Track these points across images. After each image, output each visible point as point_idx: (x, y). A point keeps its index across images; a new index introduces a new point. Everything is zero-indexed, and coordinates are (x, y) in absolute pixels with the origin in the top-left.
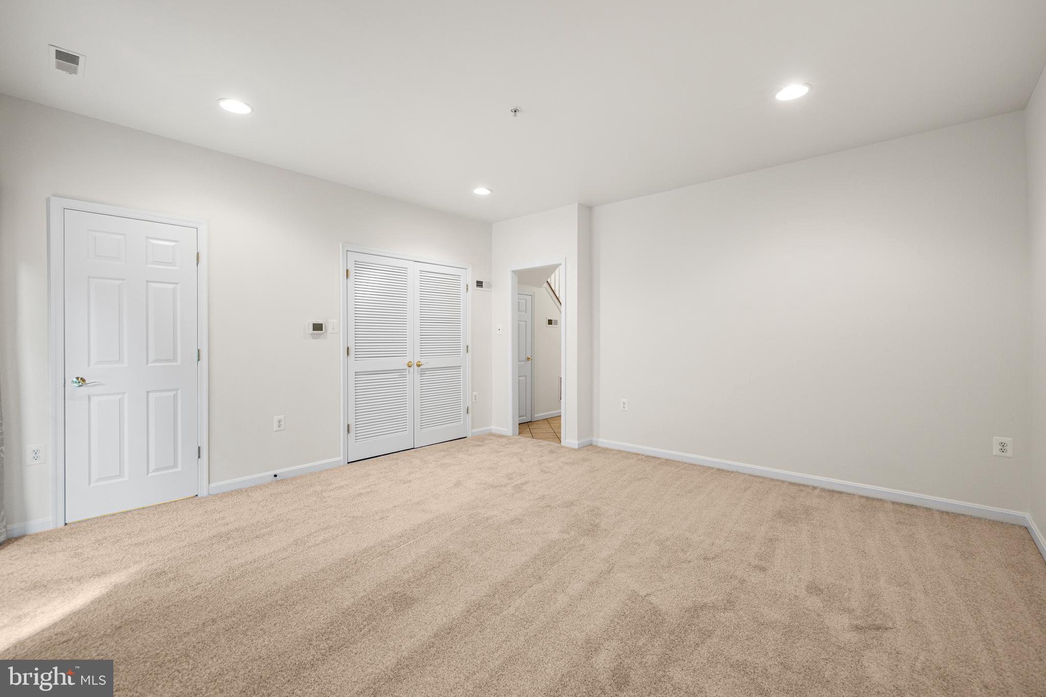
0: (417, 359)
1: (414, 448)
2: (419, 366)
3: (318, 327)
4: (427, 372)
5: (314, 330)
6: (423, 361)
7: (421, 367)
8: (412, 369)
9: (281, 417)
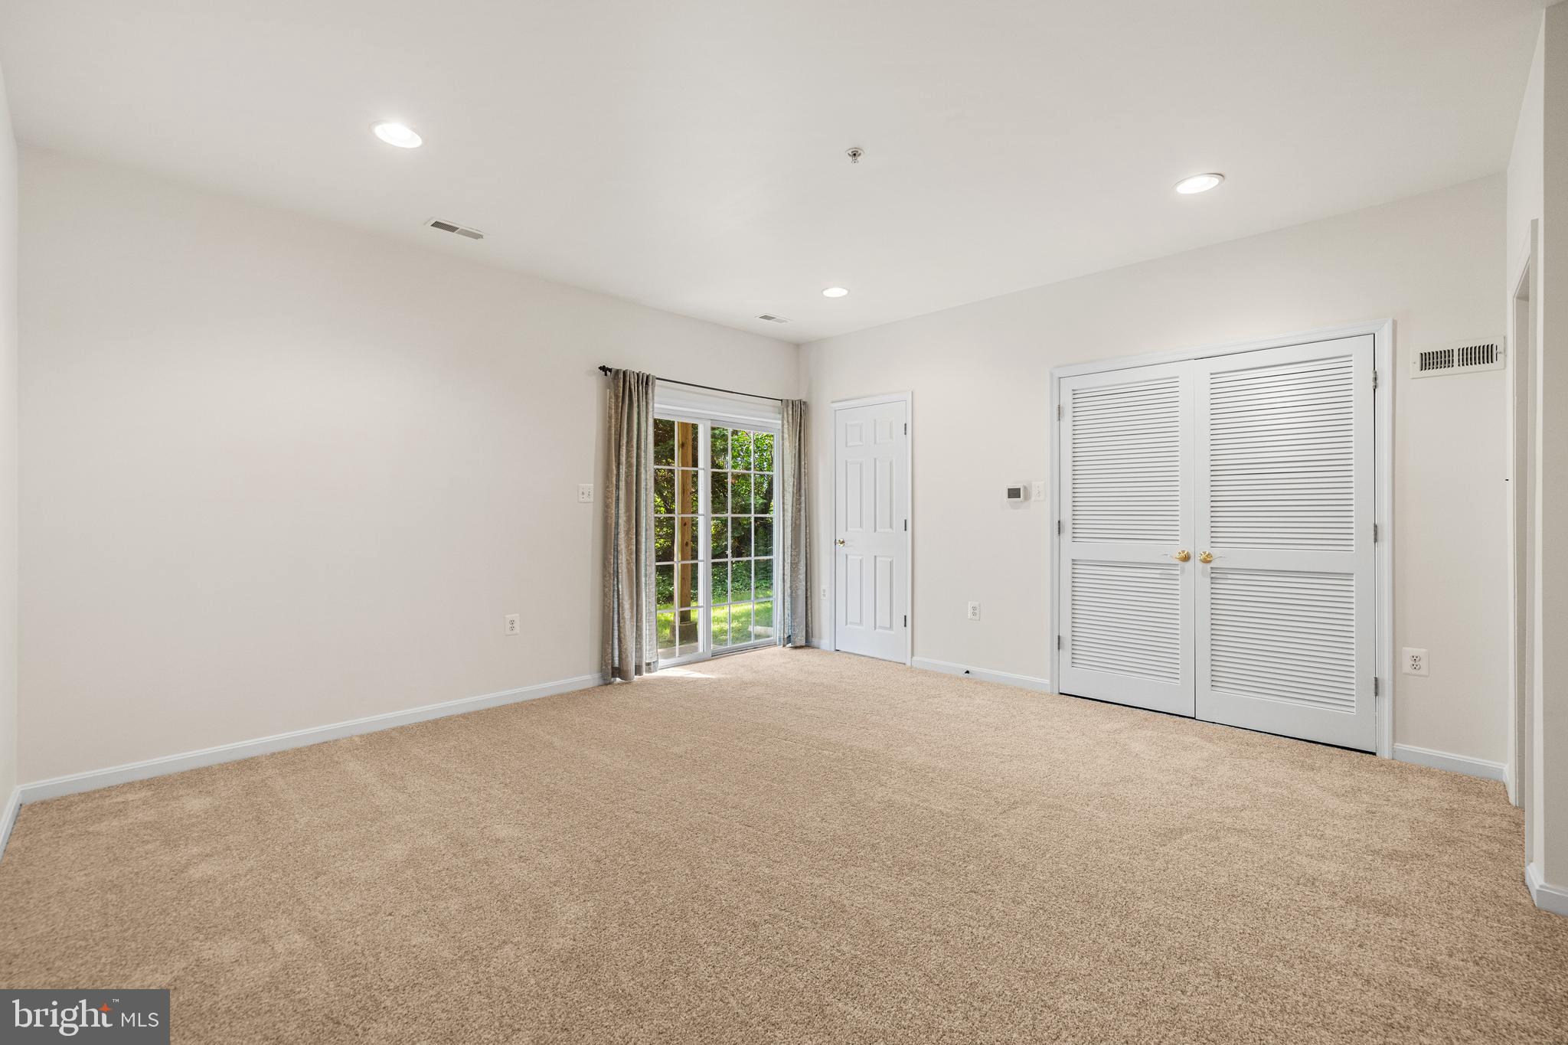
0: (1204, 547)
1: (1194, 718)
2: (1207, 561)
3: (1014, 493)
4: (1230, 576)
5: (1010, 496)
6: (1215, 552)
7: (1212, 565)
8: (1189, 565)
9: (976, 604)
